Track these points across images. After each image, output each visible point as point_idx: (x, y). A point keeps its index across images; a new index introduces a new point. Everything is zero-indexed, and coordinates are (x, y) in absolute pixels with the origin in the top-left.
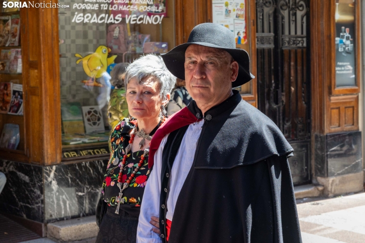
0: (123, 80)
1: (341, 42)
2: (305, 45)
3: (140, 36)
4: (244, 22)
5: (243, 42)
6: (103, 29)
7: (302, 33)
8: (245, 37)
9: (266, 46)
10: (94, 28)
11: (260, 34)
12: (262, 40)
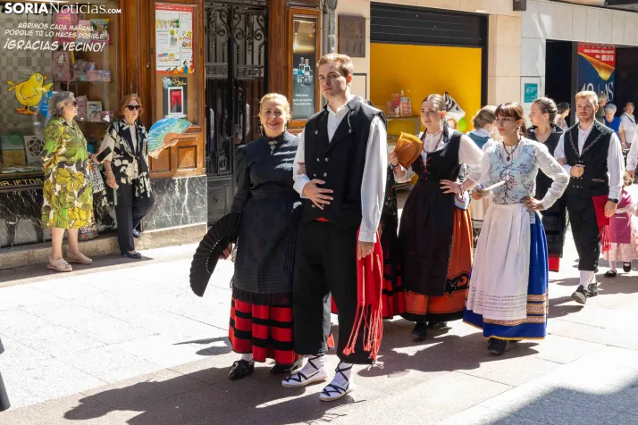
0: (62, 109)
1: (300, 73)
2: (262, 75)
3: (84, 64)
4: (191, 51)
5: (190, 71)
6: (48, 56)
7: (259, 63)
8: (192, 67)
9: (219, 76)
10: (39, 55)
11: (212, 64)
12: (214, 70)
